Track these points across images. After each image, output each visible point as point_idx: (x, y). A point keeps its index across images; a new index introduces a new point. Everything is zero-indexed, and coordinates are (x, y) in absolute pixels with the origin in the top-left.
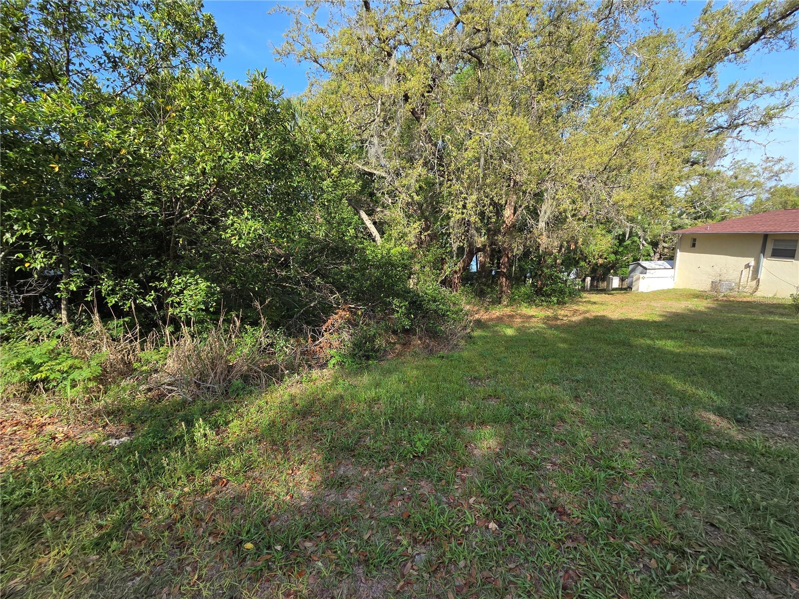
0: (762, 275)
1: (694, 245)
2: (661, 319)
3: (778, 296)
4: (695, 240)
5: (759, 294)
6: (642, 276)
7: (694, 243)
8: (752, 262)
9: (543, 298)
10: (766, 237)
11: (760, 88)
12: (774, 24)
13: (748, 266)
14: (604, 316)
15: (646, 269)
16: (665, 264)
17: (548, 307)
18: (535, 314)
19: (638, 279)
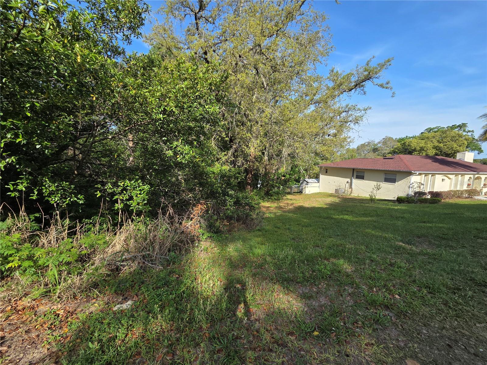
0: (353, 186)
1: (327, 172)
2: (326, 206)
3: (359, 196)
4: (327, 170)
5: (352, 195)
6: (307, 186)
7: (327, 171)
8: (349, 180)
9: (269, 197)
10: (354, 169)
11: (357, 108)
12: (359, 84)
13: (348, 182)
14: (302, 206)
15: (308, 183)
16: (314, 180)
17: (272, 202)
18: (269, 206)
19: (305, 188)
